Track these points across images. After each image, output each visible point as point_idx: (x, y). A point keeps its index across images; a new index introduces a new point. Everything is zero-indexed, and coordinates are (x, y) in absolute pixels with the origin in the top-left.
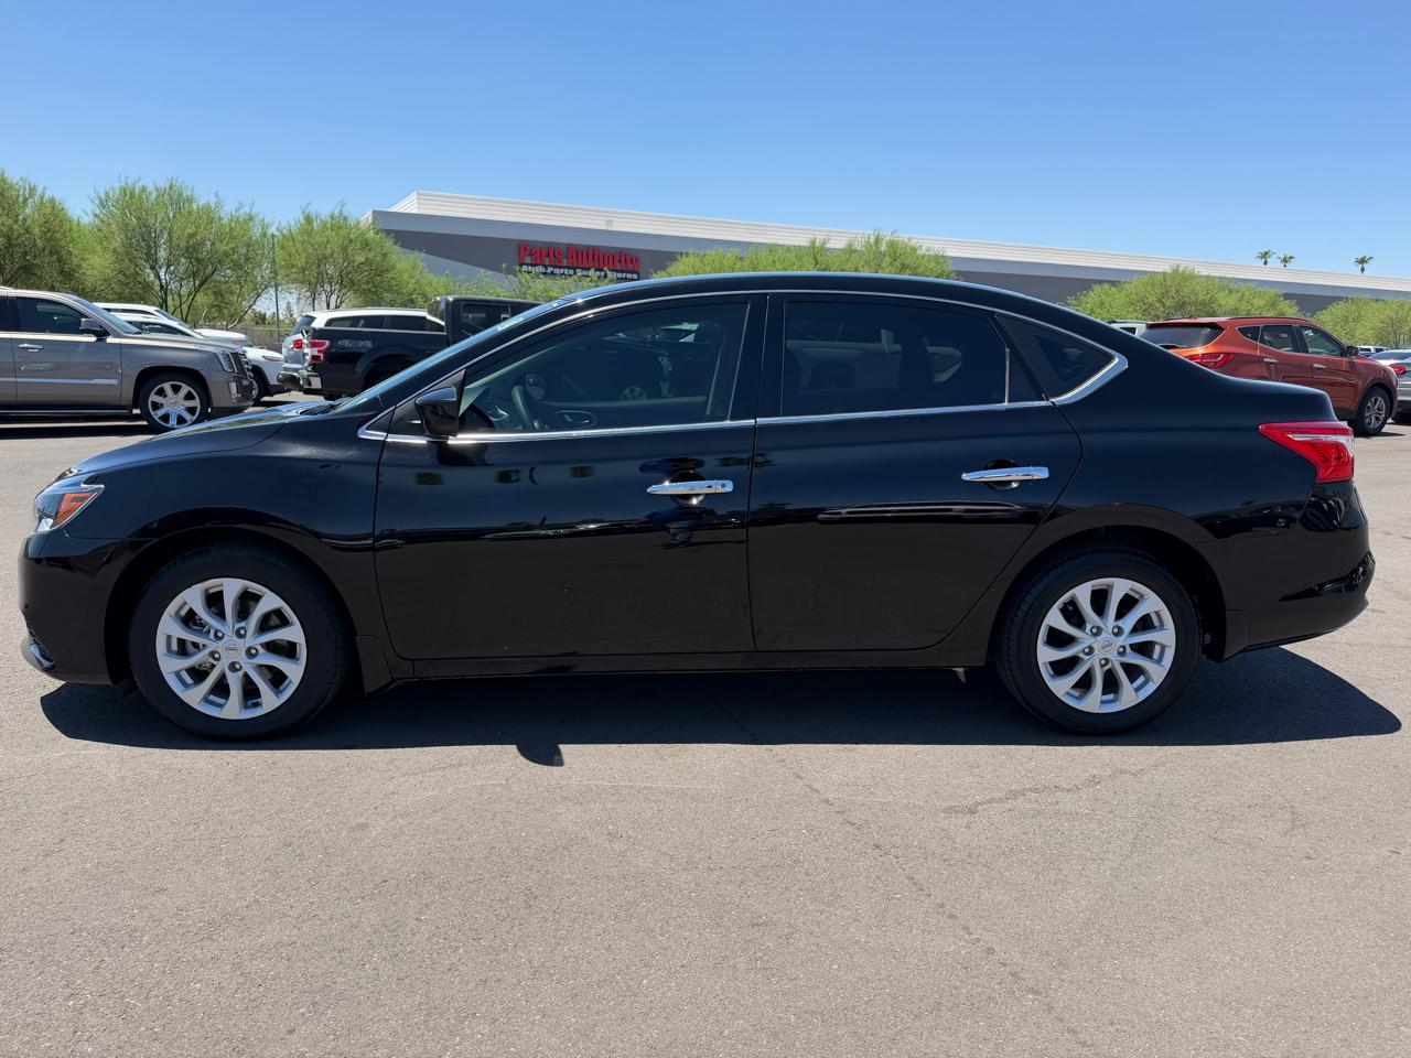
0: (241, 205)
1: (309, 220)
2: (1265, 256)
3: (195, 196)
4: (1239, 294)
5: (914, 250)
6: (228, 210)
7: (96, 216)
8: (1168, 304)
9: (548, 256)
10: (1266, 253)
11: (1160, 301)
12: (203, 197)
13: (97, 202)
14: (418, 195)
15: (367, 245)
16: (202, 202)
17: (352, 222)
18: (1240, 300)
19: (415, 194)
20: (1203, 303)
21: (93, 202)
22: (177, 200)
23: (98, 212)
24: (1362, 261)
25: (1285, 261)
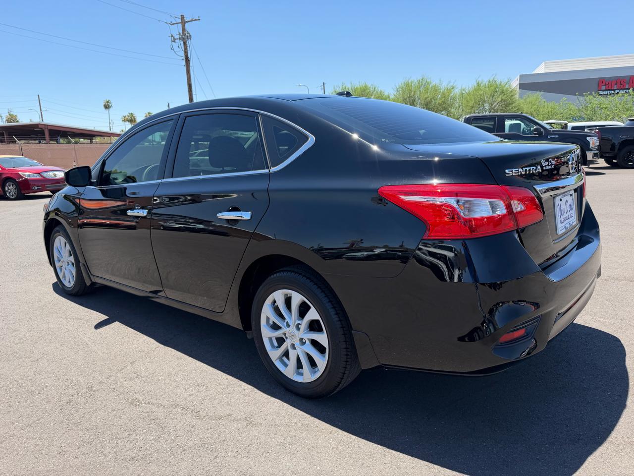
0: (450, 82)
1: (478, 85)
3: (432, 81)
6: (444, 86)
7: (395, 95)
9: (616, 84)
12: (435, 82)
13: (396, 90)
14: (545, 63)
15: (503, 92)
16: (433, 84)
17: (498, 83)
19: (544, 63)
21: (394, 90)
22: (424, 84)
23: (395, 94)
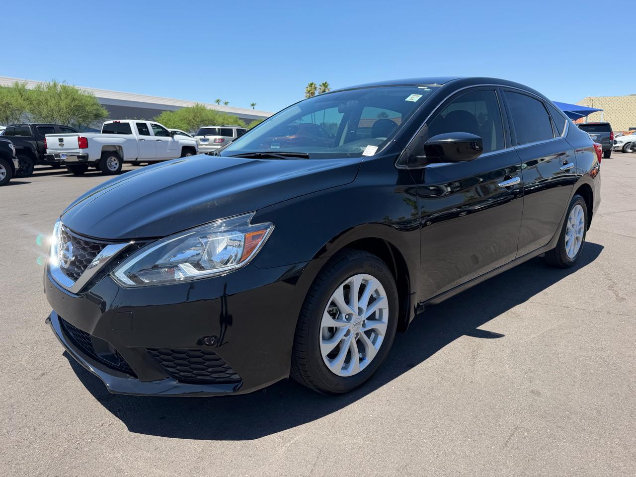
2: (218, 101)
4: (223, 117)
5: (77, 91)
8: (197, 120)
10: (218, 100)
11: (194, 119)
18: (224, 119)
20: (211, 121)
24: (253, 105)
25: (226, 104)
